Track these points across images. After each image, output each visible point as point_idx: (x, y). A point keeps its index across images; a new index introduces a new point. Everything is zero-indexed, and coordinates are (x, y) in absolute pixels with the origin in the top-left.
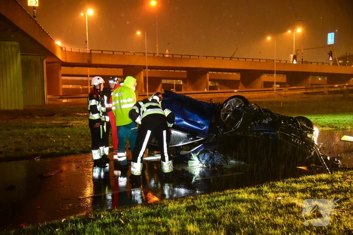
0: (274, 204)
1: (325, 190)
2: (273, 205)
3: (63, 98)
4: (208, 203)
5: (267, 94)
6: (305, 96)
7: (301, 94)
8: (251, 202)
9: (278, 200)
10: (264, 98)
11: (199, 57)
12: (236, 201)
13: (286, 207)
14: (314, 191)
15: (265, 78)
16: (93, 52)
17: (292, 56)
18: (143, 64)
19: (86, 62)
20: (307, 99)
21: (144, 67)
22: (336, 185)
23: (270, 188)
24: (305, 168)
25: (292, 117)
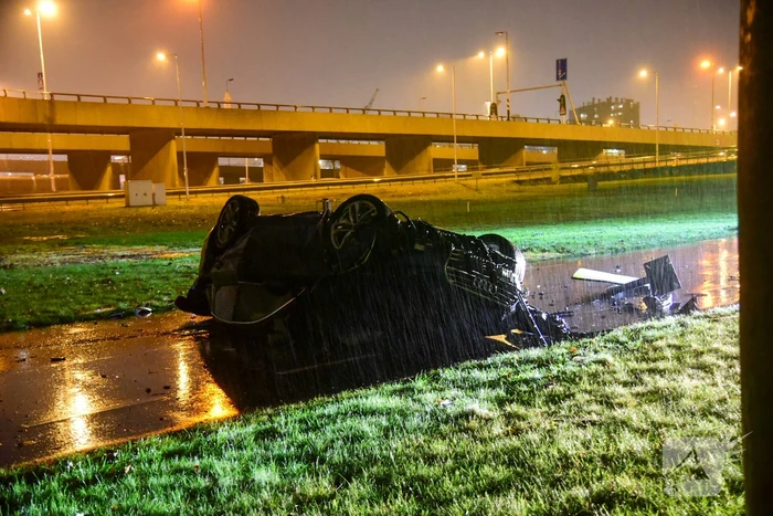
0: (433, 414)
1: (534, 380)
2: (431, 416)
4: (301, 421)
5: (440, 184)
6: (515, 187)
7: (506, 183)
8: (388, 414)
9: (441, 407)
10: (435, 193)
11: (296, 107)
12: (359, 412)
13: (456, 418)
14: (513, 383)
15: (437, 151)
16: (56, 98)
17: (489, 104)
18: (174, 125)
19: (41, 120)
20: (518, 194)
21: (178, 132)
22: (554, 370)
23: (429, 382)
24: (502, 338)
25: (474, 237)
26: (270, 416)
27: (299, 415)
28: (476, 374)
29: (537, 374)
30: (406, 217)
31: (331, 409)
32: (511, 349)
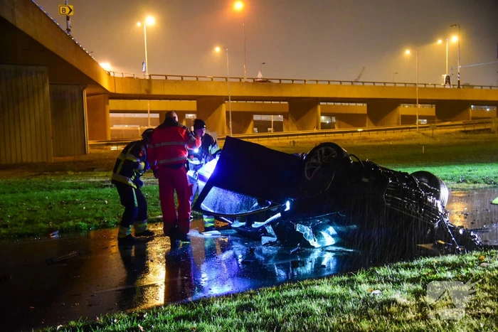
1: (446, 279)
2: (363, 302)
3: (112, 145)
5: (406, 133)
6: (462, 135)
7: (456, 133)
8: (332, 298)
9: (372, 295)
10: (402, 139)
11: (305, 81)
13: (381, 304)
14: (430, 281)
15: (405, 110)
16: (153, 77)
18: (224, 94)
19: (143, 92)
20: (465, 140)
21: (227, 98)
22: (464, 272)
23: (367, 277)
24: (429, 246)
25: (407, 173)
26: (251, 294)
27: (271, 295)
28: (402, 272)
29: (449, 275)
30: (358, 159)
31: (293, 293)
32: (433, 255)
